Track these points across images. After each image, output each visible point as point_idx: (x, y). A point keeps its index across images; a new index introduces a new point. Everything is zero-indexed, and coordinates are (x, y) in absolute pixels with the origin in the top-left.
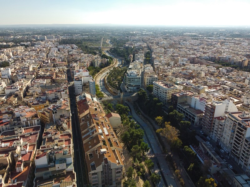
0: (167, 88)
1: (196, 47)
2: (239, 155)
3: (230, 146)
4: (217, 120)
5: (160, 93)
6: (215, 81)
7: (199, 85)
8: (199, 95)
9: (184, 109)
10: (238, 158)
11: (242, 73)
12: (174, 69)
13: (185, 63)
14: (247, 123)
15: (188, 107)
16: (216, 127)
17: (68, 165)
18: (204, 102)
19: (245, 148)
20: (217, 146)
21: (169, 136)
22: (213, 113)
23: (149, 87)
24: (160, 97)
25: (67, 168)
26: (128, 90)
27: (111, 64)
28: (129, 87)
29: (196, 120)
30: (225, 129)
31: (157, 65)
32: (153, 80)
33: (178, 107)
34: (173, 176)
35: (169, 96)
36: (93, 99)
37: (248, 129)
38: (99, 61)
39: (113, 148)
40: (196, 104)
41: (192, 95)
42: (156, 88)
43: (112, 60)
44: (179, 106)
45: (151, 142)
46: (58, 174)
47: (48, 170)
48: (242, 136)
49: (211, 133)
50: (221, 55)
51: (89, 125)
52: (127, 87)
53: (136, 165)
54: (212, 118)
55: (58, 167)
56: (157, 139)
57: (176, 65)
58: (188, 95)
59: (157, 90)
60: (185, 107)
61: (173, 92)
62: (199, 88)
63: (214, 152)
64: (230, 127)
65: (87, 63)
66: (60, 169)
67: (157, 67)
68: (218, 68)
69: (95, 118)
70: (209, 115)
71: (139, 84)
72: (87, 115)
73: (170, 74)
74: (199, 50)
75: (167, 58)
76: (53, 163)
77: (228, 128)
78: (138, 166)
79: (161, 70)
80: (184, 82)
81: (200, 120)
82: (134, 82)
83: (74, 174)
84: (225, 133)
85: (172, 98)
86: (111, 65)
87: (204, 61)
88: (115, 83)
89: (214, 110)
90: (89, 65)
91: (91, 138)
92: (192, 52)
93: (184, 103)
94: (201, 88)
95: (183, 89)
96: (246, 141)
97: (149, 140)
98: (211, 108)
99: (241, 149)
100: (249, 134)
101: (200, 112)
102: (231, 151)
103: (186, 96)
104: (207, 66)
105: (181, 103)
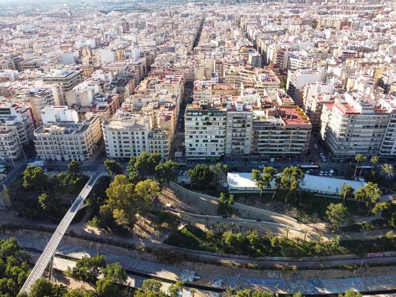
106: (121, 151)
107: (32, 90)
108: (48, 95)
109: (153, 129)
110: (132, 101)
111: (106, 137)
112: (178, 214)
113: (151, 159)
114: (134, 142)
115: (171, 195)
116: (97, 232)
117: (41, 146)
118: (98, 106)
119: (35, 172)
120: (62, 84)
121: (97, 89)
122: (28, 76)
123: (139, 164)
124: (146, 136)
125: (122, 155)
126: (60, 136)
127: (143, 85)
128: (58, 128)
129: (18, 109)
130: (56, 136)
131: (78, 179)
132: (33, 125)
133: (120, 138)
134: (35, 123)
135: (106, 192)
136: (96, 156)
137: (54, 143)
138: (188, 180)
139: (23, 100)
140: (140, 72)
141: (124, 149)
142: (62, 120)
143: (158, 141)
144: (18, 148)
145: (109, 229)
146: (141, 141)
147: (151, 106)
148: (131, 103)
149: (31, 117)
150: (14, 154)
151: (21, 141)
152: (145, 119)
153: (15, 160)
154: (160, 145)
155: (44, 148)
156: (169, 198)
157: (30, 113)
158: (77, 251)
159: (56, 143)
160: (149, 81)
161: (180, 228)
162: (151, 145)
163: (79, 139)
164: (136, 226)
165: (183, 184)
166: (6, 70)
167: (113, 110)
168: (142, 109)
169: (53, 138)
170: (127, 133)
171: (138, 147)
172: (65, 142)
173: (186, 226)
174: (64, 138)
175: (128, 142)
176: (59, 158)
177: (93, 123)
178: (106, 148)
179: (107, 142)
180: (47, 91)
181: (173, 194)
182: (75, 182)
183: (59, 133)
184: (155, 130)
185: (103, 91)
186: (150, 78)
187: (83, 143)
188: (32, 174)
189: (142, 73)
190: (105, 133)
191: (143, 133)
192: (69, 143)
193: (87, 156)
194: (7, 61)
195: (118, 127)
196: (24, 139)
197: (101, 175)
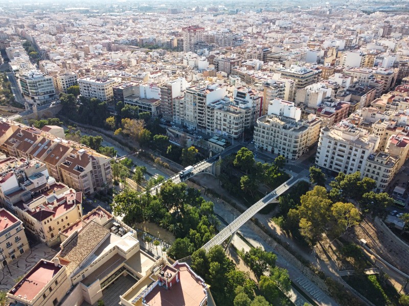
0: (102, 83)
1: (103, 29)
2: (205, 124)
3: (195, 121)
4: (176, 101)
5: (93, 92)
6: (152, 67)
8: (146, 83)
9: (134, 103)
10: (205, 128)
12: (90, 61)
13: (101, 52)
14: (204, 92)
15: (138, 99)
16: (177, 108)
18: (155, 88)
19: (208, 115)
20: (184, 128)
21: (135, 129)
22: (170, 94)
23: (70, 89)
25: (47, 182)
28: (36, 98)
29: (153, 109)
30: (187, 105)
31: (60, 60)
33: (126, 103)
34: (154, 167)
35: (109, 92)
40: (147, 93)
41: (138, 84)
42: (84, 86)
44: (126, 100)
46: (40, 190)
47: (26, 189)
48: (203, 105)
49: (174, 116)
50: (142, 36)
51: (32, 142)
52: (33, 98)
54: (170, 100)
55: (38, 183)
57: (89, 56)
58: (133, 85)
60: (135, 100)
63: (183, 132)
64: (191, 101)
66: (40, 184)
68: (147, 53)
69: (35, 131)
70: (167, 97)
71: (51, 89)
72: (15, 133)
74: (109, 31)
75: (68, 47)
76: (27, 181)
77: (190, 103)
80: (117, 73)
81: (157, 108)
82: (43, 87)
83: (60, 184)
84: (188, 109)
85: (114, 94)
87: (126, 47)
89: (171, 90)
91: (50, 150)
92: (100, 36)
93: (131, 96)
94: (144, 75)
96: (208, 108)
98: (168, 89)
99: (205, 118)
100: (208, 101)
101: (153, 100)
102: (198, 125)
103: (131, 87)
104: (132, 52)
105: (128, 97)
106: (332, 162)
107: (269, 82)
108: (280, 89)
109: (377, 151)
110: (364, 114)
111: (321, 143)
112: (372, 257)
113: (362, 183)
114: (349, 158)
115: (372, 232)
116: (279, 231)
117: (259, 133)
118: (324, 110)
119: (247, 154)
120: (297, 80)
121: (330, 92)
122: (270, 68)
123: (346, 183)
124: (366, 156)
125: (331, 167)
126: (277, 129)
127: (384, 99)
128: (279, 121)
129: (252, 96)
130: (274, 128)
131: (279, 175)
132: (259, 113)
133: (335, 149)
134: (261, 112)
135: (301, 197)
136: (304, 159)
137: (270, 134)
138: (400, 225)
139: (259, 88)
140: (385, 83)
141: (335, 161)
142: (284, 115)
143: (378, 166)
144: (241, 129)
145: (290, 234)
146: (358, 159)
147: (384, 125)
148: (361, 116)
149: (259, 106)
150: (236, 134)
151: (245, 124)
152: (372, 138)
153: (235, 139)
154: (379, 171)
155: (261, 136)
156: (367, 234)
157: (260, 102)
158: (255, 239)
159: (272, 135)
160: (393, 96)
161: (368, 273)
162: (368, 168)
163: (294, 137)
164: (318, 245)
165: (392, 227)
166: (254, 60)
167: (339, 118)
168: (373, 125)
169: (271, 129)
170: (345, 147)
171: (352, 165)
172: (280, 136)
173: (375, 275)
174: (280, 132)
175: (343, 156)
176: (270, 149)
177: (312, 126)
178: (317, 154)
179: (320, 148)
180: (281, 85)
181: (374, 232)
182: (276, 176)
183: (277, 127)
184: (380, 152)
185: (335, 96)
186: (395, 93)
187: (296, 142)
188: (243, 156)
189: (388, 86)
190: (322, 139)
191: (364, 152)
192: (283, 139)
193: (295, 156)
194: (258, 52)
195: (337, 138)
196: (248, 123)
197: (302, 179)
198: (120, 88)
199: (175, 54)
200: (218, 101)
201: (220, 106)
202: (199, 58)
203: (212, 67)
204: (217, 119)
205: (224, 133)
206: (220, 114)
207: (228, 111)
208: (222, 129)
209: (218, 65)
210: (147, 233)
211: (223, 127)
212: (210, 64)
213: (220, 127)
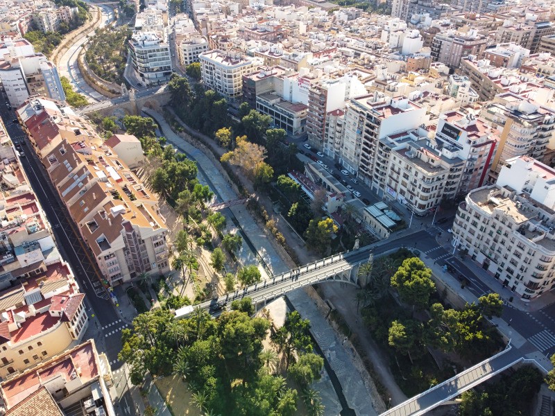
0: (230, 65)
2: (371, 172)
3: (357, 161)
4: (332, 118)
5: (217, 79)
6: (327, 41)
7: (295, 51)
8: (297, 73)
9: (270, 106)
10: (371, 178)
11: (375, 19)
12: (241, 21)
13: (263, 5)
14: (380, 112)
15: (278, 100)
16: (331, 130)
17: (46, 253)
18: (306, 86)
19: (379, 159)
20: (336, 166)
21: (247, 162)
22: (324, 104)
23: (192, 67)
24: (220, 87)
25: (46, 258)
26: (144, 80)
27: (87, 21)
28: (146, 75)
29: (296, 124)
30: (347, 130)
31: (202, 14)
32: (199, 51)
33: (258, 104)
34: (264, 233)
35: (237, 84)
36: (62, 112)
37: (382, 123)
38: (51, 15)
39: (137, 203)
40: (293, 92)
41: (284, 75)
42: (207, 67)
43: (87, 10)
44: (260, 101)
45: (214, 182)
46: (28, 273)
47: (3, 270)
48: (373, 137)
49: (324, 143)
51: (71, 168)
52: (142, 75)
53: (192, 228)
54: (323, 114)
55: (26, 261)
56: (225, 173)
57: (244, 12)
58: (275, 76)
59: (211, 73)
60: (272, 102)
61: (244, 72)
62: (296, 59)
63: (331, 176)
64: (355, 124)
65: (18, 22)
66: (30, 262)
67: (203, 20)
68: (331, 12)
69: (82, 150)
70: (317, 109)
71: (167, 63)
72: (60, 146)
73: (235, 34)
76: (10, 255)
77: (352, 127)
78: (195, 229)
79: (214, 27)
80: (264, 48)
81: (303, 122)
82: (155, 60)
83: (66, 266)
84: (347, 137)
85: (244, 87)
86: (87, 24)
88: (109, 68)
89: (326, 98)
90: (25, 29)
91: (84, 191)
93: (268, 93)
94: (300, 58)
95: (264, 65)
96: (381, 145)
97: (210, 179)
98: (320, 95)
99: (373, 161)
100: (383, 132)
101: (301, 107)
102: (359, 170)
103: (271, 77)
104: (309, 8)
105: (264, 95)
107: (522, 106)
108: (544, 126)
117: (465, 222)
119: (417, 277)
122: (540, 65)
126: (505, 228)
128: (514, 210)
129: (473, 138)
130: (499, 224)
131: (479, 335)
132: (481, 171)
134: (486, 175)
137: (488, 231)
139: (496, 118)
142: (533, 196)
144: (433, 200)
149: (485, 158)
150: (421, 207)
151: (446, 190)
153: (416, 216)
155: (468, 229)
157: (488, 151)
159: (491, 234)
163: (538, 256)
166: (512, 45)
169: (491, 224)
172: (508, 243)
174: (510, 236)
176: (481, 258)
180: (547, 117)
182: (470, 336)
183: (507, 223)
193: (532, 292)
194: (526, 28)
196: (452, 189)
197: (532, 360)
198: (254, 78)
199: (375, 17)
200: (405, 133)
201: (405, 145)
202: (408, 31)
203: (427, 52)
204: (393, 169)
205: (400, 197)
206: (400, 162)
207: (417, 160)
208: (399, 191)
209: (439, 47)
210: (169, 407)
211: (400, 187)
212: (424, 46)
213: (396, 185)
